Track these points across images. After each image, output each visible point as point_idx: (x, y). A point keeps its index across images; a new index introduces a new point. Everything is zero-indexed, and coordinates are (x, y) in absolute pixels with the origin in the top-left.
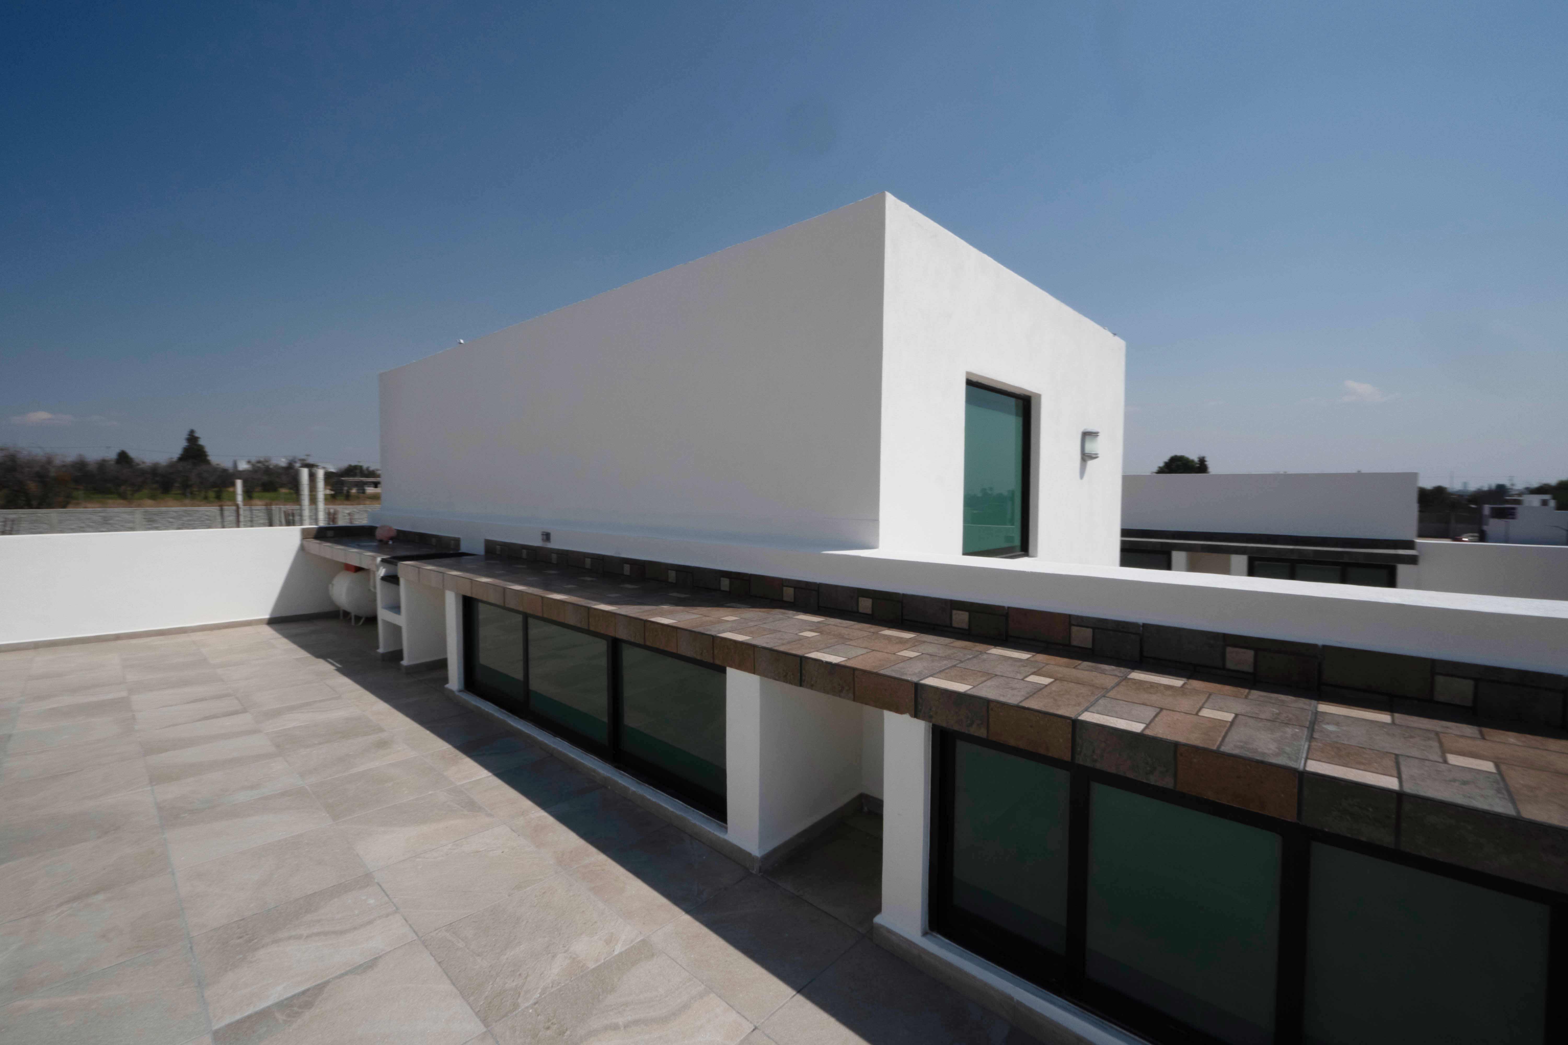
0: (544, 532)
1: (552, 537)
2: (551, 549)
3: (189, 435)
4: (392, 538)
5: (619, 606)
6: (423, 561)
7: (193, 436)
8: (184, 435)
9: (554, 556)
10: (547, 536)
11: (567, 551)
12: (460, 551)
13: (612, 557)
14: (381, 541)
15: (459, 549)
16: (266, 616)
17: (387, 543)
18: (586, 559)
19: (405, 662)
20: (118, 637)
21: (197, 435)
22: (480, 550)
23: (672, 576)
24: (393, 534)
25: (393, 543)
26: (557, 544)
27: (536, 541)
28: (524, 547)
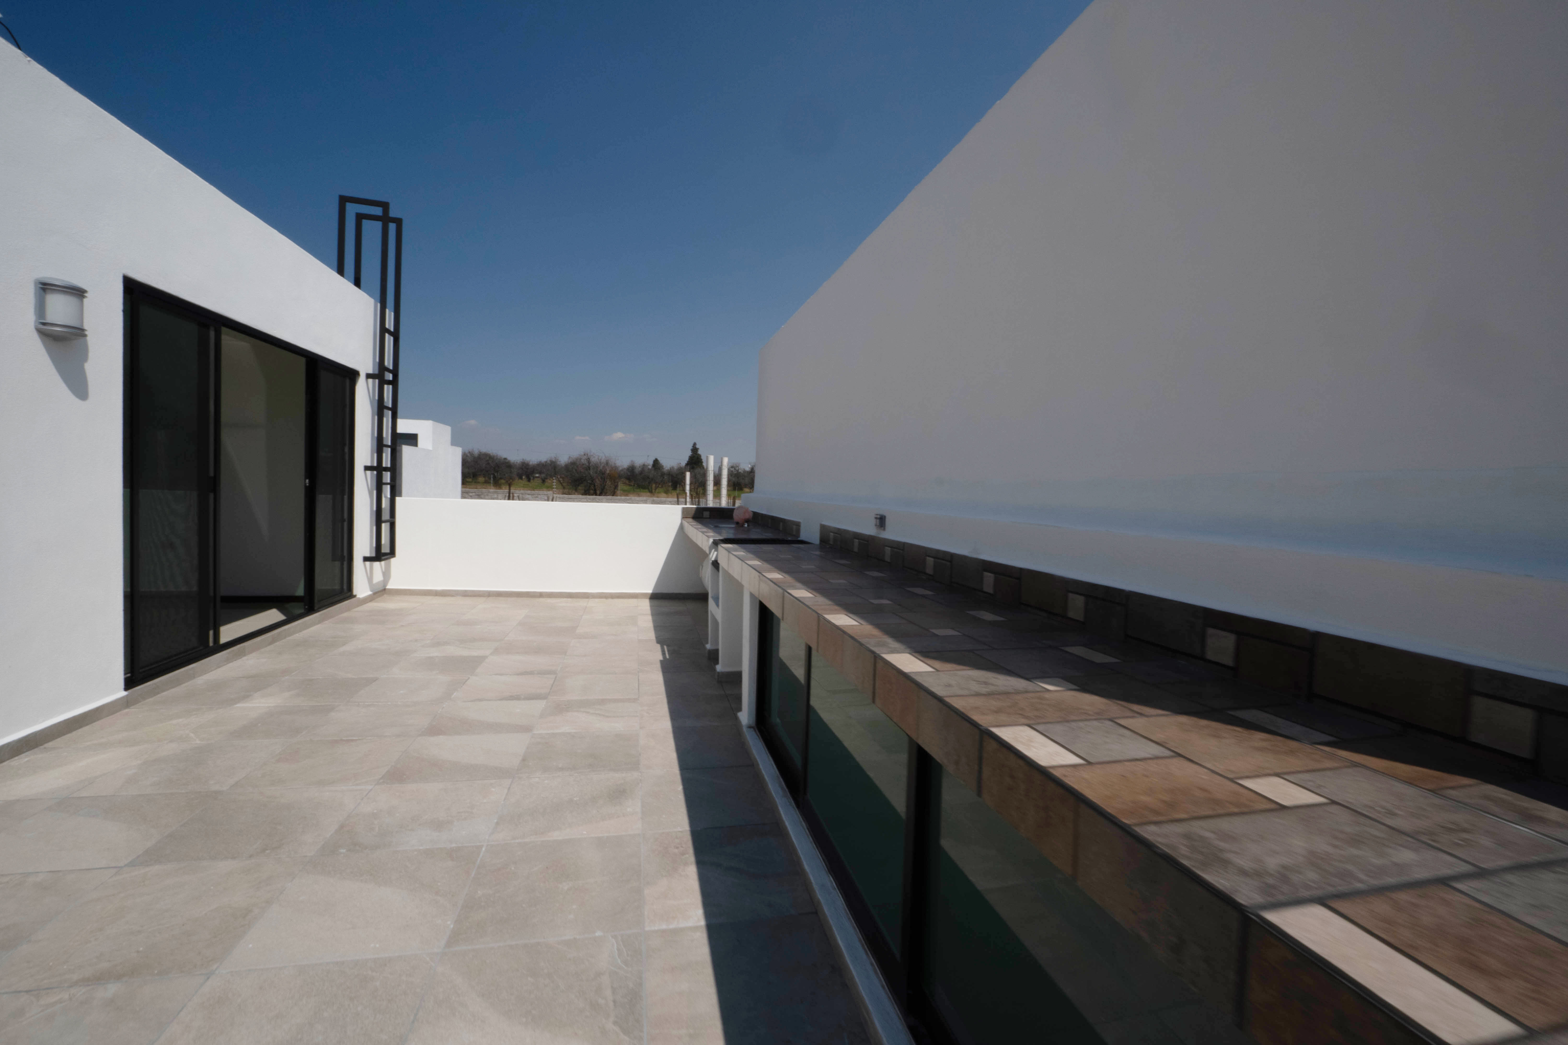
0: (877, 515)
1: (888, 522)
2: (885, 540)
3: (693, 447)
4: (747, 521)
5: (938, 664)
6: (740, 545)
7: (695, 447)
8: (691, 447)
9: (888, 550)
10: (881, 521)
11: (904, 544)
12: (799, 539)
13: (965, 557)
14: (737, 523)
15: (799, 537)
16: (650, 591)
17: (742, 526)
18: (928, 558)
19: (719, 668)
20: (541, 595)
21: (697, 446)
22: (815, 538)
23: (1076, 606)
24: (748, 516)
25: (748, 526)
26: (892, 533)
27: (868, 529)
28: (857, 536)
